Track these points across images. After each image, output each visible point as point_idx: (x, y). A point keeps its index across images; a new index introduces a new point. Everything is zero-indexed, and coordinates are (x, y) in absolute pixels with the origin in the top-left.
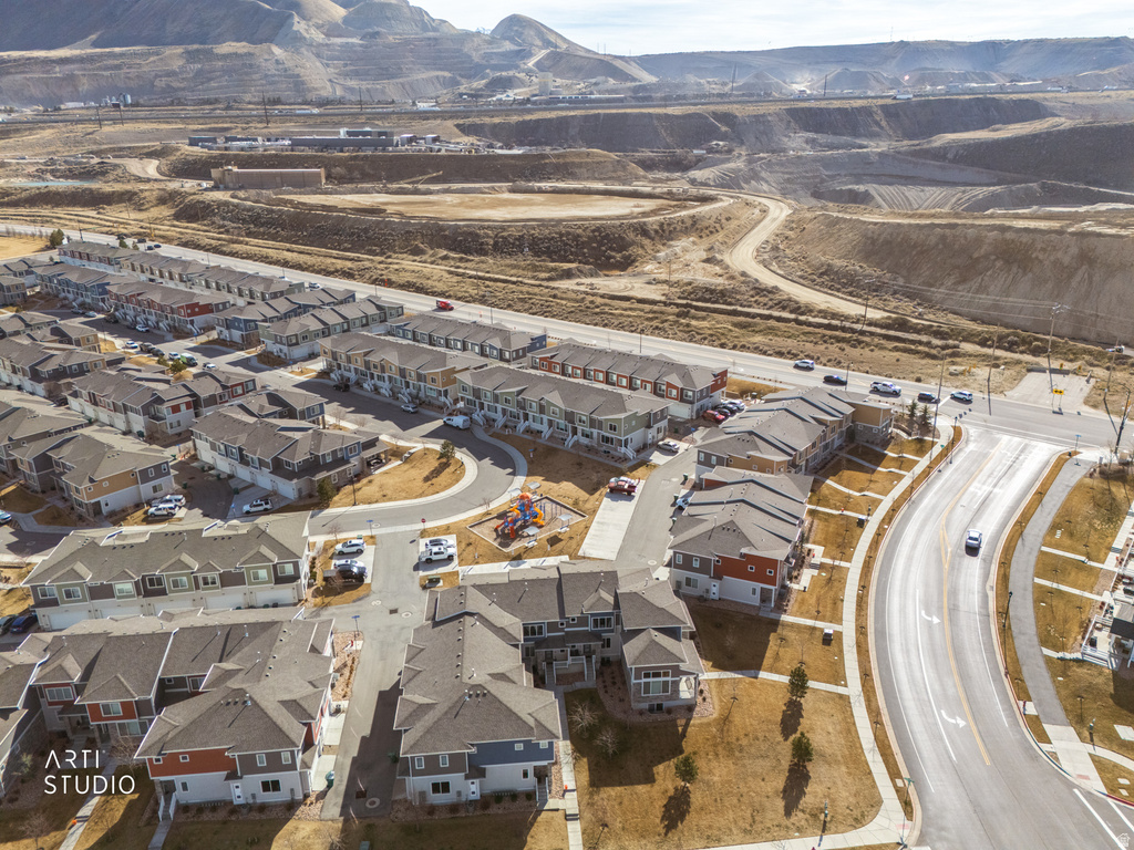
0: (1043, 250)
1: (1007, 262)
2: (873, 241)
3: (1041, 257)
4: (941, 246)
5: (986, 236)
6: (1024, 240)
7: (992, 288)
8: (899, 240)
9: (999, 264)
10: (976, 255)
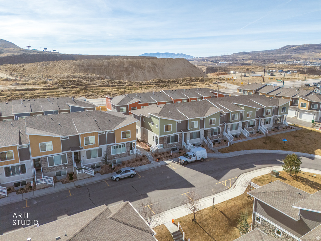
0: (143, 63)
1: (136, 68)
2: (83, 66)
3: (144, 65)
4: (111, 65)
5: (123, 61)
6: (136, 61)
7: (139, 75)
8: (93, 65)
9: (135, 68)
10: (125, 67)
